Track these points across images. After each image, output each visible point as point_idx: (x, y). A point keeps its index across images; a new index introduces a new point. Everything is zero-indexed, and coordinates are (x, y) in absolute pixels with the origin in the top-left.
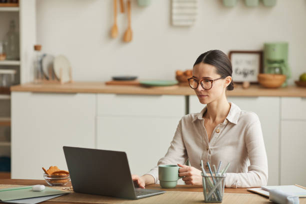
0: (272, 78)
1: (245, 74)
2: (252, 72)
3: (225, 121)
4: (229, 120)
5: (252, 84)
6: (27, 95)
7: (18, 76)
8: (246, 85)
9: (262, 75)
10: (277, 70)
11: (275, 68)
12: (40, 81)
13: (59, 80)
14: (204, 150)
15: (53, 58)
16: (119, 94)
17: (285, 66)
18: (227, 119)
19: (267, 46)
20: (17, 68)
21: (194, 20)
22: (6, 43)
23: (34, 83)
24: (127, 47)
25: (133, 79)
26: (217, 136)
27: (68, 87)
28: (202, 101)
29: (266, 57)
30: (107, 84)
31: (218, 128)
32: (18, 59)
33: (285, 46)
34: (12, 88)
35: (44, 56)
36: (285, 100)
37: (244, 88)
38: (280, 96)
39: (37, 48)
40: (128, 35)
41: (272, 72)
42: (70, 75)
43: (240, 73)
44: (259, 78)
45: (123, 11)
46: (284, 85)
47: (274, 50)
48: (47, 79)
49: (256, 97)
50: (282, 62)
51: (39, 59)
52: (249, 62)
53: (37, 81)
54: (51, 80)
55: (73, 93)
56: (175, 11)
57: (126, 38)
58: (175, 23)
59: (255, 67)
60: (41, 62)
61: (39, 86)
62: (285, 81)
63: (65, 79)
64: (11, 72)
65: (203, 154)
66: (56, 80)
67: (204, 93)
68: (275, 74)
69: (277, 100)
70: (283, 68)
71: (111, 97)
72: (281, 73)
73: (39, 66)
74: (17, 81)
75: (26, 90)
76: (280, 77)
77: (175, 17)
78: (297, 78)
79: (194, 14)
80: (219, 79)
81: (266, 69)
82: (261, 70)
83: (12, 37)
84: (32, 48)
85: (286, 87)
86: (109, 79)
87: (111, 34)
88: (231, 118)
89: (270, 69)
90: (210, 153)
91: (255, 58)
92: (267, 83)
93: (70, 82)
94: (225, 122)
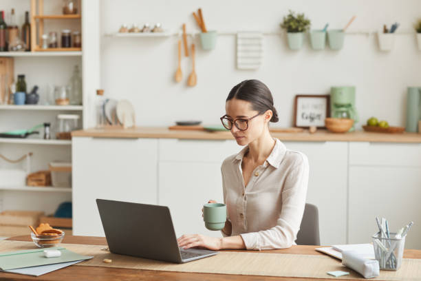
0: (339, 122)
1: (312, 119)
2: (319, 116)
3: (265, 163)
4: (270, 163)
5: (319, 128)
6: (88, 140)
7: (80, 121)
8: (313, 129)
9: (329, 120)
10: (345, 115)
11: (342, 112)
12: (102, 125)
13: (122, 125)
14: (239, 195)
15: (116, 102)
16: (181, 139)
17: (352, 110)
18: (267, 161)
19: (333, 90)
20: (80, 113)
21: (259, 63)
22: (70, 88)
23: (96, 128)
24: (191, 92)
25: (198, 123)
26: (255, 181)
27: (130, 132)
28: (240, 143)
29: (333, 101)
30: (171, 129)
31: (258, 171)
32: (81, 104)
33: (352, 90)
34: (73, 134)
35: (107, 100)
36: (354, 145)
37: (311, 133)
38: (348, 141)
39: (99, 92)
40: (193, 79)
41: (339, 116)
42: (134, 121)
43: (307, 118)
44: (326, 122)
45: (187, 55)
46: (352, 129)
47: (341, 93)
48: (110, 124)
49: (323, 141)
50: (349, 106)
51: (102, 104)
52: (316, 107)
53: (99, 126)
54: (114, 125)
55: (135, 138)
56: (240, 54)
57: (190, 82)
58: (240, 66)
59: (322, 111)
60: (104, 107)
61: (102, 131)
62: (352, 126)
63: (128, 124)
64: (75, 117)
65: (237, 200)
66: (119, 125)
67: (240, 135)
68: (343, 118)
69: (345, 144)
70: (351, 112)
71: (174, 142)
72: (348, 117)
73: (101, 111)
74: (79, 126)
75: (87, 135)
76: (347, 121)
77: (240, 61)
78: (365, 123)
79: (259, 57)
80: (256, 116)
81: (333, 114)
82: (328, 115)
83: (76, 82)
84: (95, 93)
85: (354, 132)
86: (173, 124)
87: (175, 78)
88: (272, 160)
89: (337, 113)
90: (245, 199)
91: (322, 102)
92: (335, 127)
93: (133, 127)
94: (265, 165)
